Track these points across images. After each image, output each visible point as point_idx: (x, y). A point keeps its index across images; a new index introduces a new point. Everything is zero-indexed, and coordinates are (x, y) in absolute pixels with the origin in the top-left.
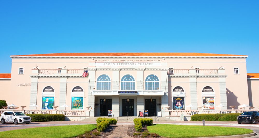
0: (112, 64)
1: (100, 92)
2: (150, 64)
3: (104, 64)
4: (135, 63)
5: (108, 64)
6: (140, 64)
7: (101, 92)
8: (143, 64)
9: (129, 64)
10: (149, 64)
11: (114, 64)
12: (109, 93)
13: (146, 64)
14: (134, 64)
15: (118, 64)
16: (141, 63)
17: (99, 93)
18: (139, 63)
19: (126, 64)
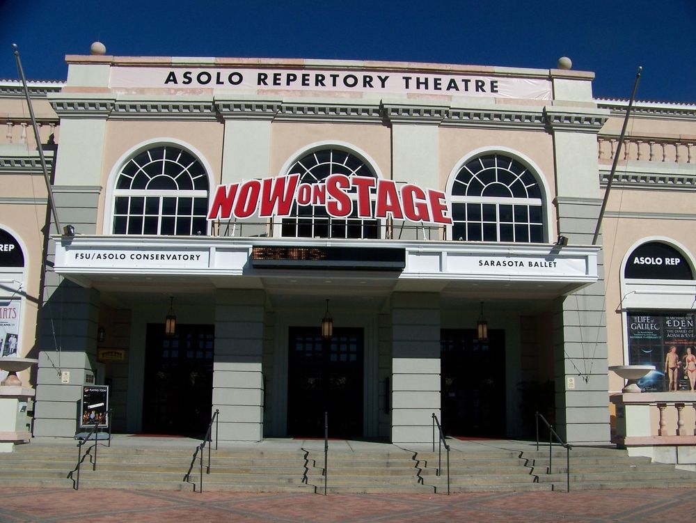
0: (224, 78)
1: (119, 253)
2: (480, 86)
3: (172, 78)
4: (383, 75)
5: (194, 76)
6: (413, 83)
7: (128, 253)
8: (431, 84)
9: (340, 81)
10: (472, 85)
11: (235, 79)
12: (185, 258)
13: (452, 81)
14: (376, 82)
15: (262, 80)
16: (422, 77)
17: (111, 257)
18: (407, 79)
19: (320, 81)
